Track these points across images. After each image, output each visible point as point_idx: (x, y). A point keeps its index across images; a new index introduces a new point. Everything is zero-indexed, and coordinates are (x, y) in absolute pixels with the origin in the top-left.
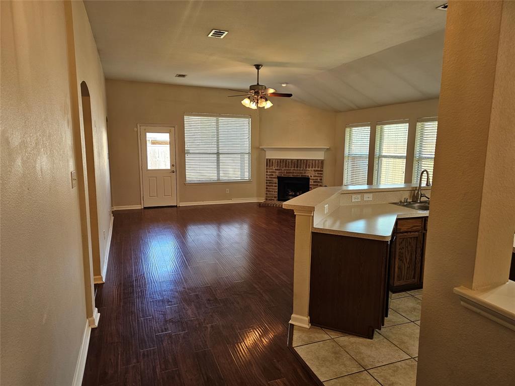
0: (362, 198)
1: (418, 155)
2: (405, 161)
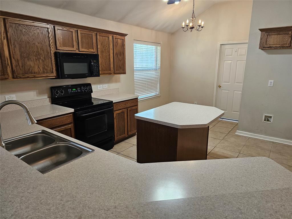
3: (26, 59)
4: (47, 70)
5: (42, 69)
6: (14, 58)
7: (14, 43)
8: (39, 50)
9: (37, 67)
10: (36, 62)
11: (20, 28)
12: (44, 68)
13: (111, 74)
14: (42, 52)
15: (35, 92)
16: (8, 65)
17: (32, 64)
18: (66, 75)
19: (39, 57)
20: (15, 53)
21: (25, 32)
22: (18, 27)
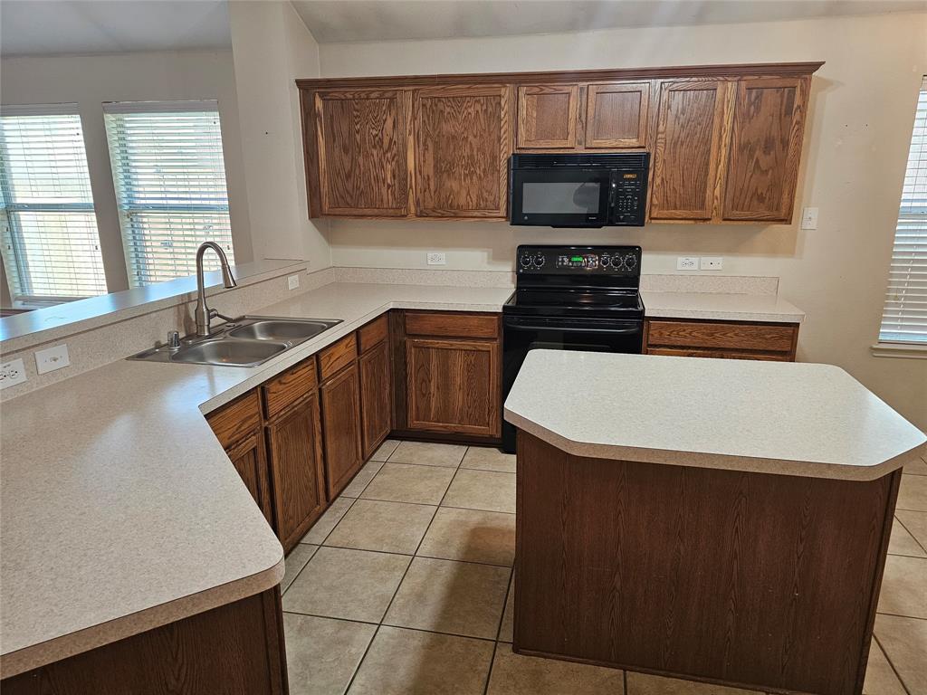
0: (32, 367)
1: (126, 201)
2: (94, 218)
3: (445, 175)
4: (487, 201)
5: (474, 199)
6: (420, 174)
7: (426, 140)
8: (475, 153)
9: (464, 193)
10: (465, 180)
11: (441, 106)
12: (480, 197)
13: (709, 219)
14: (480, 157)
15: (486, 254)
16: (411, 187)
17: (455, 185)
18: (526, 214)
19: (472, 169)
20: (424, 162)
21: (449, 113)
22: (436, 105)
